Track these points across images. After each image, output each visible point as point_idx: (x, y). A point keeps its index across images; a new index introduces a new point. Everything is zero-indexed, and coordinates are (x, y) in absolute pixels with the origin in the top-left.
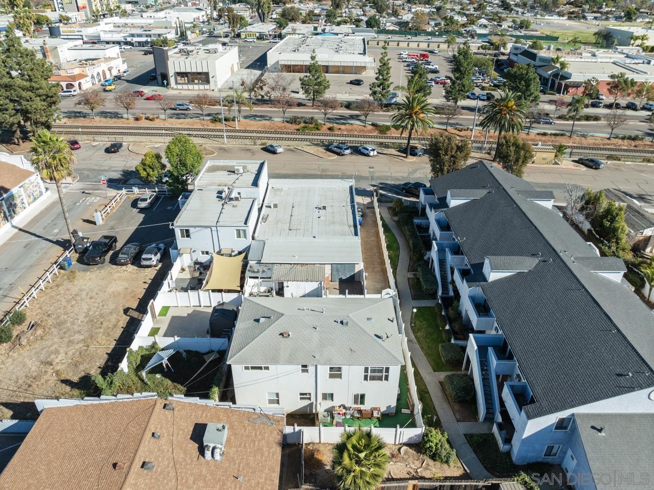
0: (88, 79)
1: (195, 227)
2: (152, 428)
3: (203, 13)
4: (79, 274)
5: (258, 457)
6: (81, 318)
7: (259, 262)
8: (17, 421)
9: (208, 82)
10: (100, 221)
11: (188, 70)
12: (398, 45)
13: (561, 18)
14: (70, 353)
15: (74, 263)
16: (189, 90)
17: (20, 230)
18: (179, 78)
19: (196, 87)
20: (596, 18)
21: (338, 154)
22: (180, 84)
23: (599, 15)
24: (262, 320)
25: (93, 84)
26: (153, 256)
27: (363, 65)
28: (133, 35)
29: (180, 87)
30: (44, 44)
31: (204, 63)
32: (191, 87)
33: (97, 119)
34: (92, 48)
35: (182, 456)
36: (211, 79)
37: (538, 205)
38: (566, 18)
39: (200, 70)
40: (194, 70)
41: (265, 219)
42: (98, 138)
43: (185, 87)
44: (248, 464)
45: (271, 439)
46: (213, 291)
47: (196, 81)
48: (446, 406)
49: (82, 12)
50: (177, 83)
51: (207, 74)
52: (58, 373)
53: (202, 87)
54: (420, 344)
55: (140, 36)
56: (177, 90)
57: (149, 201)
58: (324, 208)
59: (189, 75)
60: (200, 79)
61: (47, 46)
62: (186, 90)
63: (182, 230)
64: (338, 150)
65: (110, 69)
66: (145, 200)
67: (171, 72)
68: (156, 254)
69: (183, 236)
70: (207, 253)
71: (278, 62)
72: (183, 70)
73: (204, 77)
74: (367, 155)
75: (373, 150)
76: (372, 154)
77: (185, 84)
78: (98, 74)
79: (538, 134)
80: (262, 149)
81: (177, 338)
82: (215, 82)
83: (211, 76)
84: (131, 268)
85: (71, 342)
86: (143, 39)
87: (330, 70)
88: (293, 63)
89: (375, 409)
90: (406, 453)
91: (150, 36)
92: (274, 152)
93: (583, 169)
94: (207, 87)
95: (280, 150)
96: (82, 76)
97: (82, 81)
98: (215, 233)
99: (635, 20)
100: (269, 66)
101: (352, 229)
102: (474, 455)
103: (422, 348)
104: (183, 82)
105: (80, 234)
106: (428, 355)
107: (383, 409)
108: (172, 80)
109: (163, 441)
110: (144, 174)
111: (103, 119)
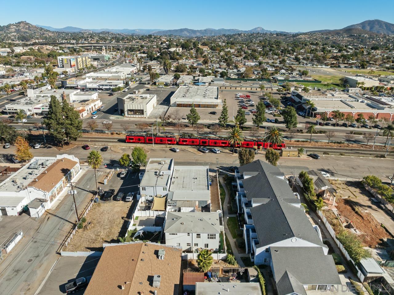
0: (86, 111)
1: (148, 186)
2: (142, 251)
3: (136, 68)
4: (102, 204)
5: (175, 259)
6: (106, 220)
7: (171, 200)
8: (94, 252)
9: (143, 114)
10: (106, 183)
11: (134, 109)
12: (236, 89)
13: (327, 67)
14: (105, 232)
15: (99, 200)
16: (134, 117)
18: (129, 112)
19: (137, 116)
20: (345, 67)
21: (203, 152)
22: (130, 115)
23: (347, 65)
24: (175, 219)
25: (88, 114)
26: (130, 198)
27: (216, 104)
28: (103, 85)
29: (129, 116)
30: (64, 93)
31: (142, 105)
32: (135, 116)
33: (94, 133)
34: (85, 94)
35: (152, 258)
37: (278, 178)
38: (329, 67)
39: (139, 109)
40: (137, 109)
41: (173, 183)
42: (97, 143)
43: (132, 116)
44: (171, 261)
45: (178, 255)
46: (155, 211)
47: (137, 114)
48: (236, 249)
49: (73, 68)
50: (128, 114)
51: (143, 111)
53: (140, 116)
54: (229, 230)
55: (106, 85)
56: (128, 117)
57: (125, 174)
58: (196, 178)
59: (134, 111)
60: (139, 113)
61: (65, 94)
62: (132, 117)
63: (142, 188)
64: (203, 151)
65: (95, 106)
66: (123, 174)
67: (126, 109)
69: (143, 190)
70: (151, 196)
71: (175, 102)
72: (131, 109)
73: (141, 112)
74: (216, 153)
75: (218, 151)
76: (218, 152)
77: (132, 115)
78: (90, 109)
79: (295, 141)
80: (170, 150)
81: (144, 227)
82: (147, 114)
83: (144, 111)
84: (121, 202)
85: (104, 229)
86: (108, 87)
87: (201, 106)
88: (183, 103)
89: (212, 249)
90: (221, 262)
91: (111, 86)
92: (175, 151)
93: (311, 159)
94: (142, 116)
95: (178, 150)
96: (83, 110)
97: (83, 113)
98: (155, 189)
99: (366, 68)
100: (171, 104)
101: (207, 187)
102: (243, 263)
103: (230, 231)
104: (131, 114)
105: (100, 188)
106: (231, 233)
107: (214, 250)
108: (126, 113)
109: (146, 254)
110: (122, 163)
111: (96, 134)
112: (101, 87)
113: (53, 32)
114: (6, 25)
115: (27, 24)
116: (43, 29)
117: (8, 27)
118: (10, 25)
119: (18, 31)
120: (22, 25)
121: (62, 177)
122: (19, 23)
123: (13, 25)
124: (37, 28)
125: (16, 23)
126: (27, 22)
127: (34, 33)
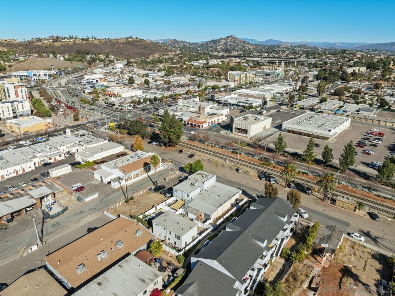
1: (178, 190)
3: (292, 87)
4: (151, 193)
6: (143, 204)
7: (187, 205)
9: (247, 133)
10: (167, 180)
11: (240, 128)
15: (152, 190)
16: (239, 135)
17: (149, 176)
18: (236, 130)
19: (242, 135)
22: (237, 132)
24: (165, 216)
28: (241, 102)
29: (236, 133)
30: (201, 106)
31: (247, 126)
32: (240, 134)
33: (196, 142)
34: (219, 109)
35: (132, 232)
36: (248, 133)
37: (279, 218)
39: (244, 128)
40: (242, 128)
42: (190, 150)
43: (238, 134)
44: (141, 240)
46: (173, 209)
47: (242, 132)
49: (236, 83)
50: (235, 132)
51: (247, 130)
52: (131, 213)
53: (244, 135)
56: (235, 135)
58: (220, 196)
60: (244, 132)
63: (175, 190)
64: (263, 177)
65: (218, 120)
67: (234, 127)
68: (169, 194)
71: (286, 128)
72: (238, 127)
73: (246, 131)
77: (238, 132)
80: (236, 169)
82: (250, 134)
85: (137, 208)
88: (292, 130)
91: (247, 103)
93: (368, 217)
94: (246, 135)
97: (204, 124)
98: (182, 193)
100: (283, 128)
108: (234, 130)
111: (198, 143)
112: (239, 103)
113: (253, 45)
114: (218, 39)
115: (234, 38)
116: (246, 42)
117: (219, 41)
118: (221, 39)
119: (225, 44)
120: (230, 39)
121: (141, 168)
122: (228, 37)
123: (224, 39)
124: (241, 41)
125: (226, 37)
126: (234, 36)
127: (238, 45)
